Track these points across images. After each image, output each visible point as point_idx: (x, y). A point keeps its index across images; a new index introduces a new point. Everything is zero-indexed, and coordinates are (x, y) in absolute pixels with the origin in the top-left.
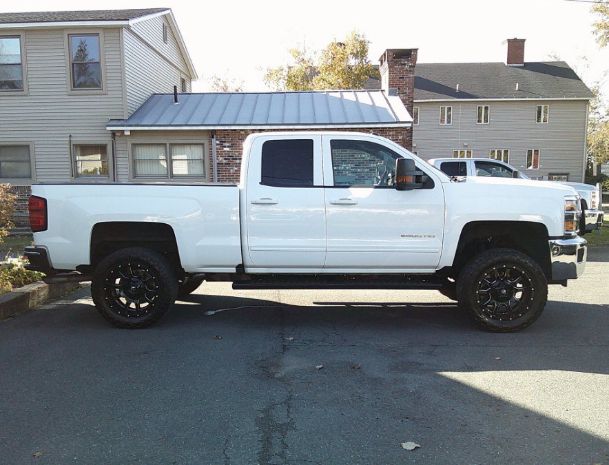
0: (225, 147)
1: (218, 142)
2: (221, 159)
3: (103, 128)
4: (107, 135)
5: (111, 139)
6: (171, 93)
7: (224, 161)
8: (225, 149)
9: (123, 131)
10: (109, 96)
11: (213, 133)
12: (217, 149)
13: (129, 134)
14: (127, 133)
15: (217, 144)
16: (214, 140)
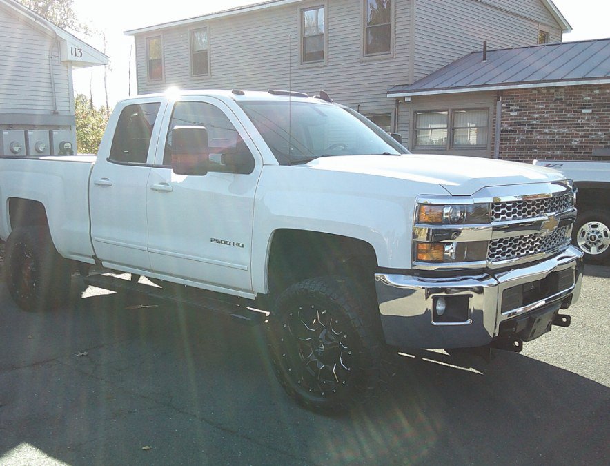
0: (512, 111)
1: (504, 105)
2: (506, 125)
3: (384, 96)
4: (390, 103)
5: (394, 107)
6: (479, 50)
7: (509, 129)
8: (512, 114)
9: (404, 98)
10: (396, 60)
11: (499, 95)
12: (502, 113)
13: (409, 100)
14: (408, 100)
15: (503, 108)
16: (499, 103)
